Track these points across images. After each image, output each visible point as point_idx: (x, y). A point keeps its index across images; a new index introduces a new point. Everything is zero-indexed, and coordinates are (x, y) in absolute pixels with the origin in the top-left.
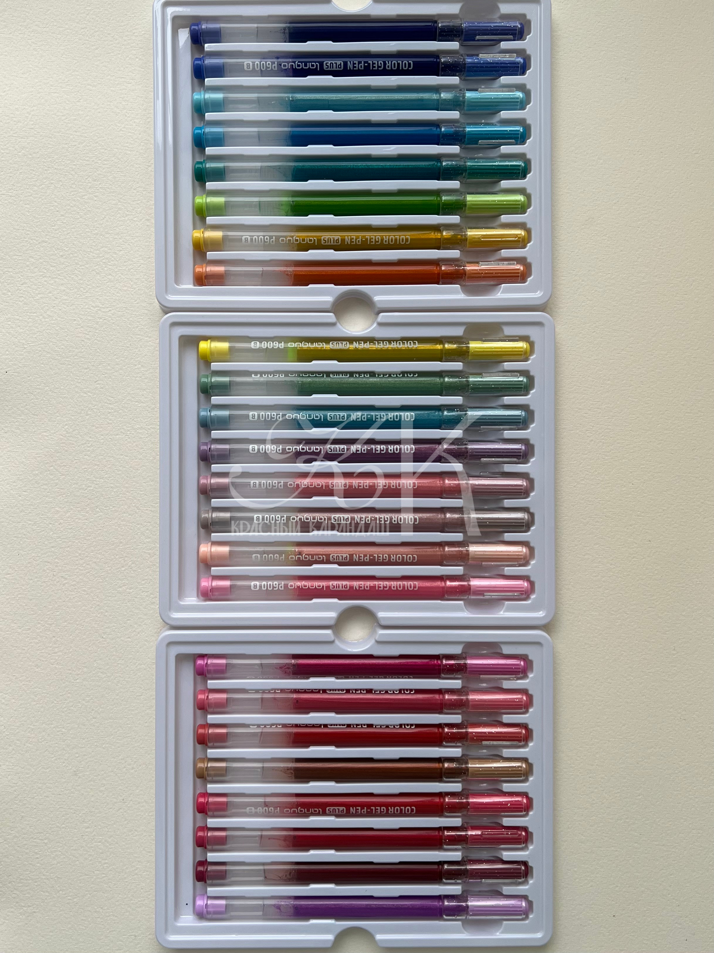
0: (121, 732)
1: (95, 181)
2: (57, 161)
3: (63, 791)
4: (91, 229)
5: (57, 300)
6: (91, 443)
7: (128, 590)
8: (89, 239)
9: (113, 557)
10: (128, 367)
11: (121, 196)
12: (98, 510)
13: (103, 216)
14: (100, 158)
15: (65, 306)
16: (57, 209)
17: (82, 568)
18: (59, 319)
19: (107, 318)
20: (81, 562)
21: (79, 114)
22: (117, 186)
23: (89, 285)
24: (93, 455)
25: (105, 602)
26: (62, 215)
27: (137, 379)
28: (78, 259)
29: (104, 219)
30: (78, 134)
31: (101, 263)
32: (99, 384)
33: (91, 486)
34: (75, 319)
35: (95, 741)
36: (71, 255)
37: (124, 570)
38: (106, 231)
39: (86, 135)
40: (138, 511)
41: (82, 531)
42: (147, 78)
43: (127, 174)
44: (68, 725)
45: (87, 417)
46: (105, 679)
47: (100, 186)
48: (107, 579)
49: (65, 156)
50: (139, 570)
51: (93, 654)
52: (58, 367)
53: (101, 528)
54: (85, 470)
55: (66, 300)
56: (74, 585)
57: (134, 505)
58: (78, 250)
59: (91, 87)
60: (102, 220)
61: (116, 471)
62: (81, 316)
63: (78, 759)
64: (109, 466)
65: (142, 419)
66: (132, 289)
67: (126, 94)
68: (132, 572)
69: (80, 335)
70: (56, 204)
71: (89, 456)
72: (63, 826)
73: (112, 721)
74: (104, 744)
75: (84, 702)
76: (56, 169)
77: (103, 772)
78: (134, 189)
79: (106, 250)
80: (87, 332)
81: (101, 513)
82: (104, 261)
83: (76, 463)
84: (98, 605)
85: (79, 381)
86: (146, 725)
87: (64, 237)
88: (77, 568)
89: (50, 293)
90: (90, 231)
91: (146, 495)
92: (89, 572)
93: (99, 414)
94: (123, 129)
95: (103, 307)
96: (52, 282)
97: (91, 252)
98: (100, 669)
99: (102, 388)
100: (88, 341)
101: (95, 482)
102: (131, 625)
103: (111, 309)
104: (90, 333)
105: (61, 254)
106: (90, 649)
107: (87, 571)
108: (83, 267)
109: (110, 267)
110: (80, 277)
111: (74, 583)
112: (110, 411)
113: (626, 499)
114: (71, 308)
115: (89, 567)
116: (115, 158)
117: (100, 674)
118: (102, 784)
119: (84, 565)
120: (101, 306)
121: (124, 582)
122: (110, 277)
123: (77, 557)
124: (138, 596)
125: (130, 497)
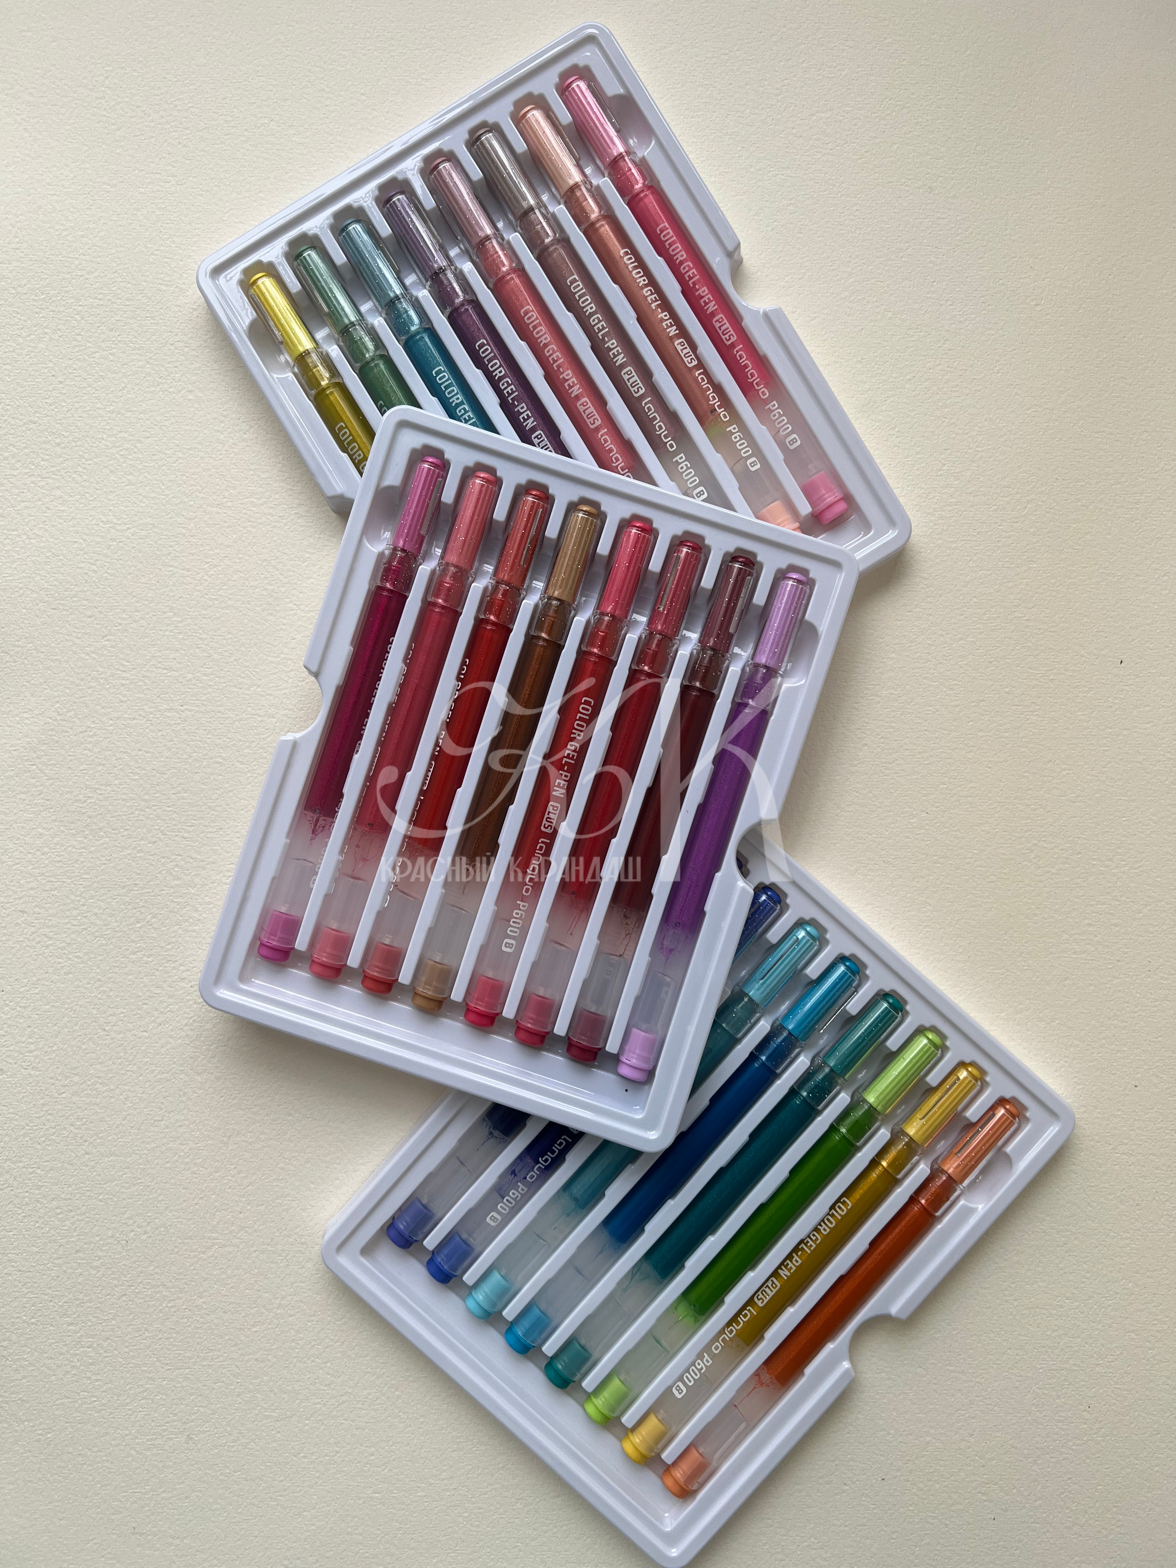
0: (129, 1175)
1: (111, 330)
2: (54, 299)
3: (35, 1267)
4: (104, 403)
5: (49, 511)
6: (94, 730)
7: (145, 958)
8: (100, 419)
9: (123, 907)
10: (153, 615)
11: (152, 355)
12: (102, 833)
13: (123, 385)
14: (120, 296)
15: (61, 521)
16: (54, 373)
17: (76, 923)
18: (51, 540)
19: (123, 539)
20: (75, 912)
21: (89, 228)
22: (144, 339)
23: (97, 490)
24: (96, 750)
25: (110, 975)
26: (61, 382)
27: (167, 633)
28: (83, 449)
29: (123, 388)
30: (87, 258)
31: (118, 456)
32: (108, 640)
33: (92, 797)
34: (76, 540)
35: (88, 1189)
36: (73, 444)
37: (141, 928)
38: (127, 407)
39: (99, 260)
40: (163, 837)
41: (77, 866)
42: (195, 175)
43: (161, 321)
44: (46, 1164)
45: (90, 691)
46: (105, 1094)
47: (119, 339)
48: (114, 940)
49: (66, 292)
50: (164, 929)
51: (89, 1055)
52: (49, 613)
53: (106, 862)
54: (85, 771)
55: (63, 511)
56: (64, 948)
57: (157, 827)
58: (83, 436)
59: (109, 187)
60: (121, 390)
61: (131, 774)
62: (84, 537)
63: (60, 1216)
64: (120, 767)
65: (172, 696)
66: (163, 497)
67: (161, 198)
68: (152, 930)
69: (82, 565)
70: (51, 365)
71: (90, 751)
72: (33, 1320)
73: (114, 1158)
74: (101, 1194)
75: (72, 1129)
76: (52, 311)
77: (98, 1238)
78: (172, 345)
79: (126, 435)
80: (92, 561)
81: (107, 839)
82: (122, 453)
83: (71, 760)
84: (99, 980)
85: (79, 635)
86: (168, 1165)
87: (62, 416)
88: (69, 922)
89: (40, 500)
90: (102, 407)
91: (175, 812)
92: (85, 929)
93: (108, 686)
94: (156, 252)
95: (119, 522)
96: (43, 483)
97: (103, 439)
98: (99, 1077)
99: (113, 647)
100: (94, 575)
101: (99, 791)
102: (148, 1013)
103: (130, 526)
104: (98, 562)
105: (58, 441)
106: (84, 1047)
107: (83, 927)
108: (90, 462)
109: (131, 462)
110: (85, 477)
111: (63, 944)
112: (124, 682)
113: (917, 837)
114: (71, 523)
115: (85, 920)
116: (143, 297)
117: (98, 1086)
118: (96, 1257)
119: (79, 918)
120: (115, 521)
121: (139, 945)
122: (130, 477)
123: (68, 904)
124: (161, 968)
125: (151, 816)
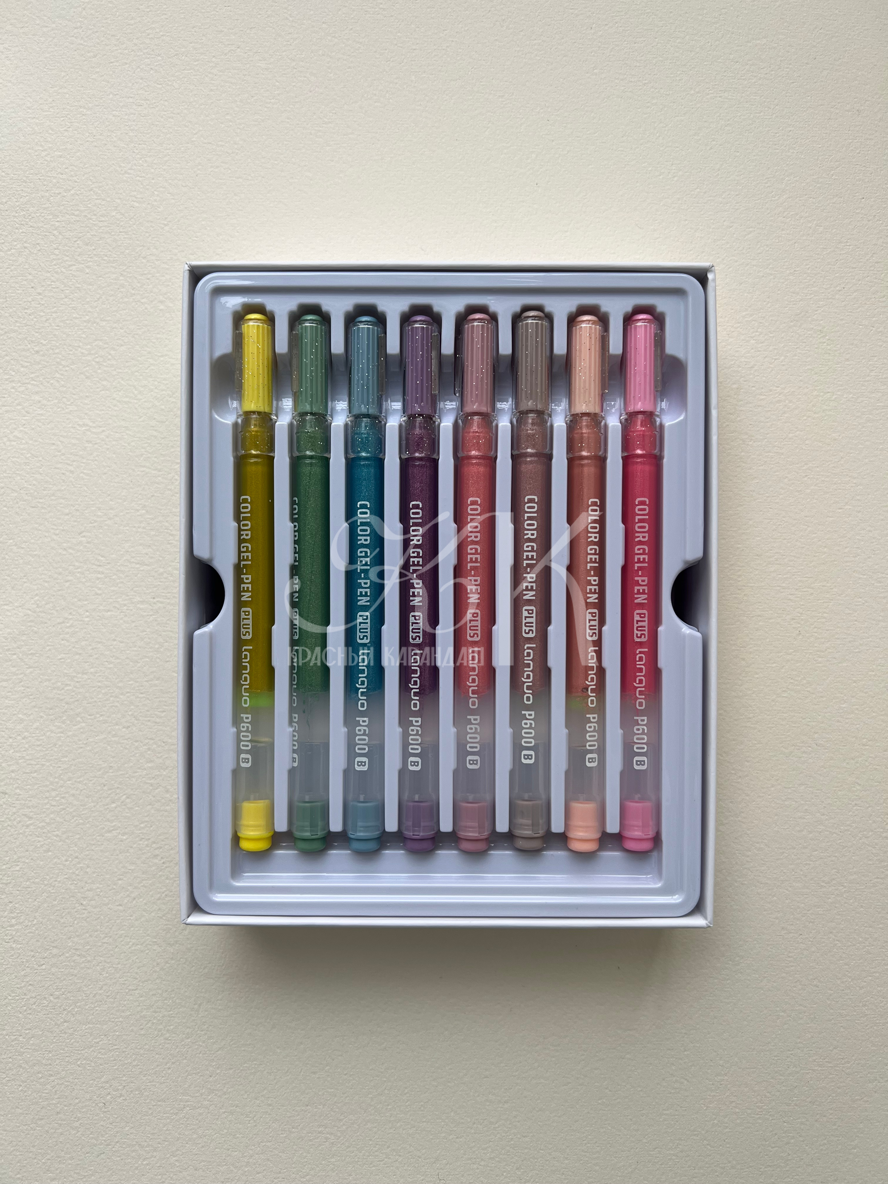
0: (105, 1042)
1: (87, 245)
2: (33, 215)
3: (19, 1127)
4: (81, 313)
5: (29, 415)
6: (71, 622)
7: (120, 836)
8: (76, 328)
9: (99, 788)
10: (127, 513)
11: (125, 268)
12: (79, 719)
13: (98, 296)
14: (95, 213)
15: (40, 424)
16: (33, 285)
17: (54, 803)
18: (31, 442)
19: (98, 441)
20: (54, 794)
21: (66, 148)
22: (119, 253)
23: (74, 394)
24: (73, 640)
25: (87, 853)
26: (40, 294)
27: (139, 530)
28: (60, 356)
29: (99, 299)
30: (64, 176)
31: (94, 363)
32: (84, 536)
33: (70, 685)
34: (53, 442)
35: (67, 1055)
36: (51, 351)
37: (116, 808)
38: (102, 317)
39: (75, 178)
40: (136, 722)
41: (56, 749)
42: (166, 98)
43: (133, 236)
44: (27, 1032)
45: (67, 584)
46: (83, 965)
47: (95, 253)
48: (90, 820)
49: (45, 209)
50: (137, 808)
51: (67, 928)
52: (28, 511)
53: (83, 746)
54: (63, 660)
55: (42, 415)
56: (43, 828)
57: (130, 713)
58: (60, 344)
59: (85, 110)
60: (96, 301)
61: (107, 663)
62: (62, 439)
63: (42, 1080)
64: (95, 656)
65: (145, 589)
66: (135, 401)
67: (134, 121)
68: (127, 810)
69: (59, 466)
70: (30, 277)
71: (68, 641)
72: (18, 1176)
73: (91, 1026)
74: (79, 1059)
75: (51, 998)
76: (31, 227)
77: (77, 1101)
78: (144, 258)
79: (101, 344)
80: (69, 462)
81: (83, 724)
82: (97, 360)
83: (50, 650)
84: (77, 857)
85: (57, 532)
86: (143, 1032)
87: (42, 325)
88: (48, 803)
89: (18, 404)
90: (78, 316)
91: (148, 699)
92: (64, 809)
93: (84, 580)
94: (129, 171)
95: (94, 425)
96: (22, 389)
97: (79, 347)
98: (76, 949)
99: (88, 543)
100: (71, 475)
101: (76, 679)
102: (123, 888)
103: (105, 429)
104: (74, 463)
105: (36, 349)
106: (62, 921)
107: (61, 807)
108: (67, 369)
109: (105, 369)
110: (63, 383)
111: (43, 824)
112: (99, 576)
113: (847, 721)
114: (48, 426)
115: (63, 801)
116: (117, 213)
117: (76, 957)
118: (75, 1118)
119: (57, 799)
120: (91, 424)
121: (114, 824)
122: (105, 383)
123: (46, 786)
124: (135, 846)
125: (125, 702)
